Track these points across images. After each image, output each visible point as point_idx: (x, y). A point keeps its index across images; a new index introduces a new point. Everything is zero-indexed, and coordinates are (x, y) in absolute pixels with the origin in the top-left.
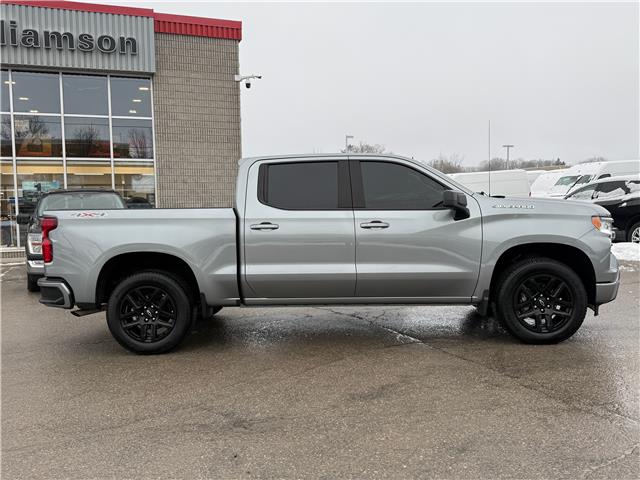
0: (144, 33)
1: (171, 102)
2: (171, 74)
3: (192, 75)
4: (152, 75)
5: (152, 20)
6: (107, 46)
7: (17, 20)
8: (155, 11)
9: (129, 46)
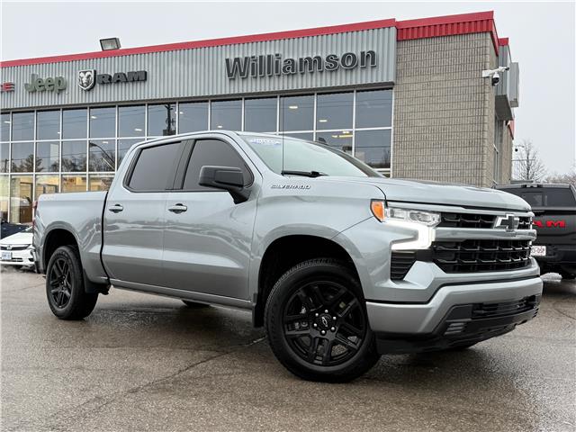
0: (384, 45)
1: (411, 109)
2: (411, 80)
3: (435, 78)
4: (393, 84)
5: (393, 30)
6: (350, 62)
7: (281, 53)
8: (398, 20)
9: (369, 59)
